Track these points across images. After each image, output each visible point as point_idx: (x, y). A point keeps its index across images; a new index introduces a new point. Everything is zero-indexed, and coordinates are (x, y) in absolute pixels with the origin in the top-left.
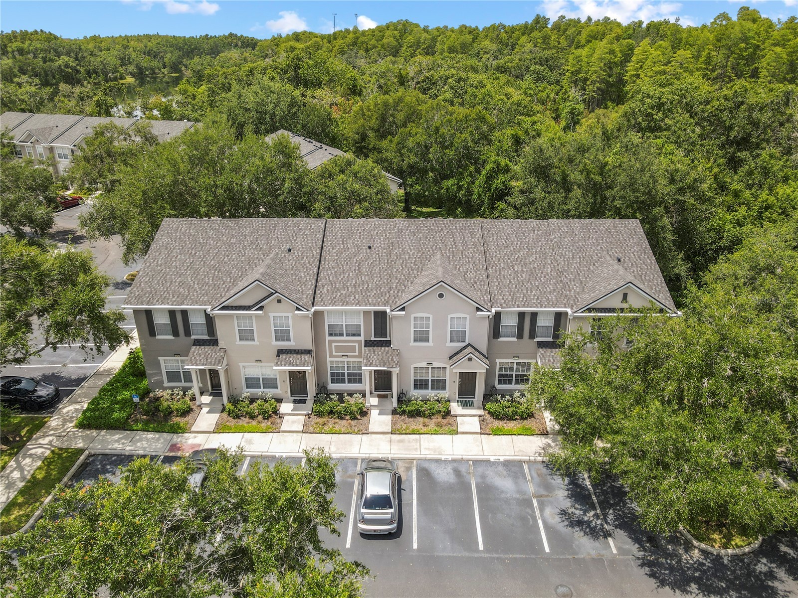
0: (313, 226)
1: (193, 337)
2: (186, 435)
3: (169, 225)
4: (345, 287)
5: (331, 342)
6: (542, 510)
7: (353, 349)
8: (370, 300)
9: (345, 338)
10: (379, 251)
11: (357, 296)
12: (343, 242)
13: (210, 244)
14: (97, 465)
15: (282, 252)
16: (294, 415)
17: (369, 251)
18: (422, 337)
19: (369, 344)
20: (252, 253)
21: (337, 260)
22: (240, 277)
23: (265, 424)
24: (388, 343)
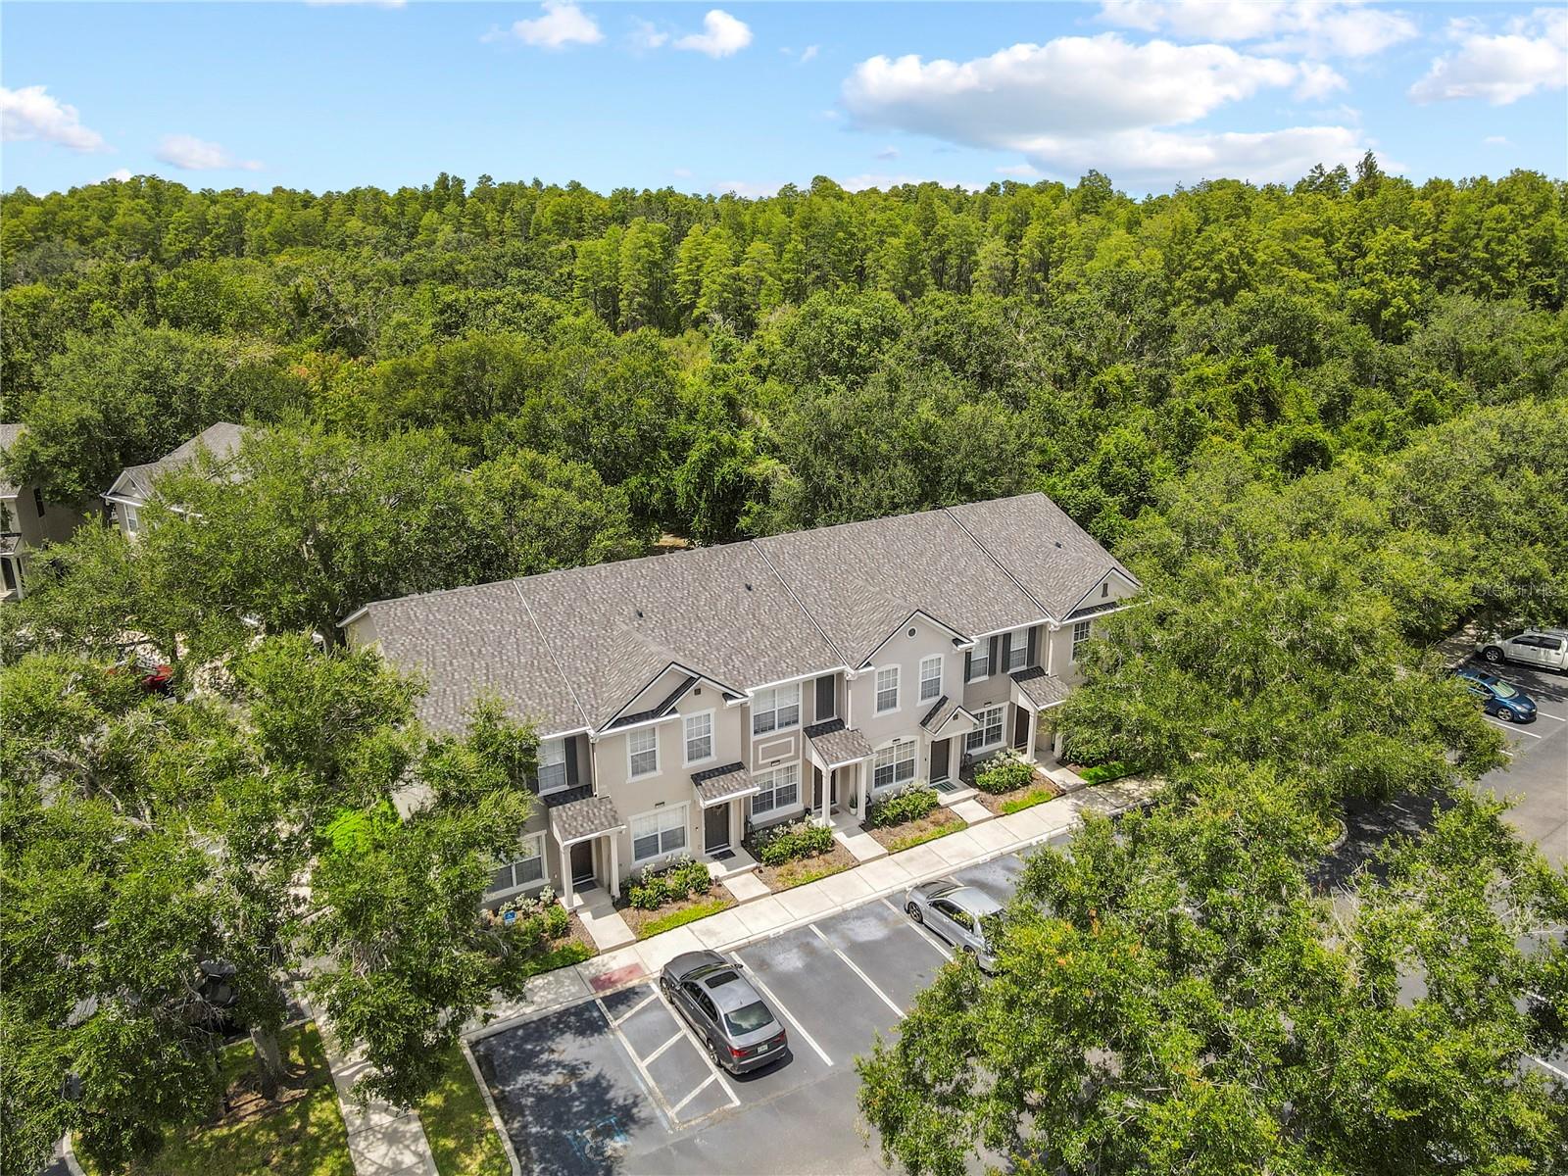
1: (541, 793)
4: (761, 652)
5: (757, 743)
7: (786, 747)
8: (810, 662)
9: (777, 731)
10: (764, 590)
11: (788, 661)
12: (704, 589)
13: (492, 632)
14: (504, 1053)
15: (631, 620)
16: (735, 875)
17: (750, 593)
18: (887, 701)
19: (812, 732)
20: (583, 630)
23: (707, 902)
24: (840, 724)
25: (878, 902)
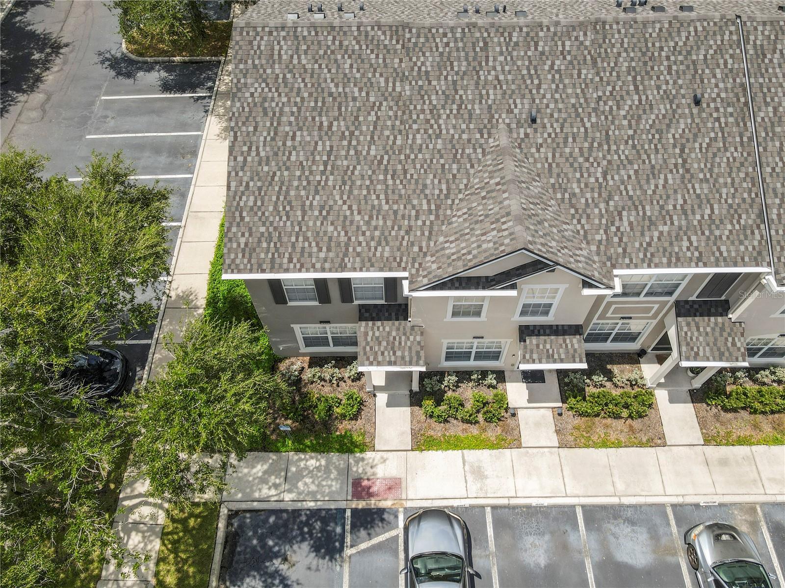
0: (568, 43)
1: (356, 302)
2: (369, 455)
3: (251, 43)
4: (665, 216)
5: (611, 303)
7: (646, 310)
8: (723, 248)
9: (640, 299)
10: (717, 109)
11: (694, 238)
12: (636, 88)
13: (354, 99)
14: (250, 539)
15: (519, 125)
16: (534, 409)
17: (695, 111)
20: (454, 127)
21: (632, 137)
22: (447, 196)
23: (493, 432)
24: (724, 310)
25: (660, 508)
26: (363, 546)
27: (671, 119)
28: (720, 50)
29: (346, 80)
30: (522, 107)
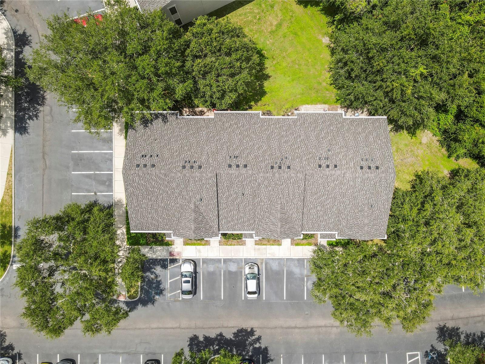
2: (173, 246)
3: (127, 177)
4: (233, 220)
6: (307, 282)
10: (248, 197)
11: (239, 225)
12: (228, 191)
15: (197, 201)
17: (242, 196)
21: (226, 203)
22: (180, 217)
25: (241, 259)
26: (172, 267)
27: (236, 198)
28: (250, 182)
29: (154, 187)
30: (198, 197)
